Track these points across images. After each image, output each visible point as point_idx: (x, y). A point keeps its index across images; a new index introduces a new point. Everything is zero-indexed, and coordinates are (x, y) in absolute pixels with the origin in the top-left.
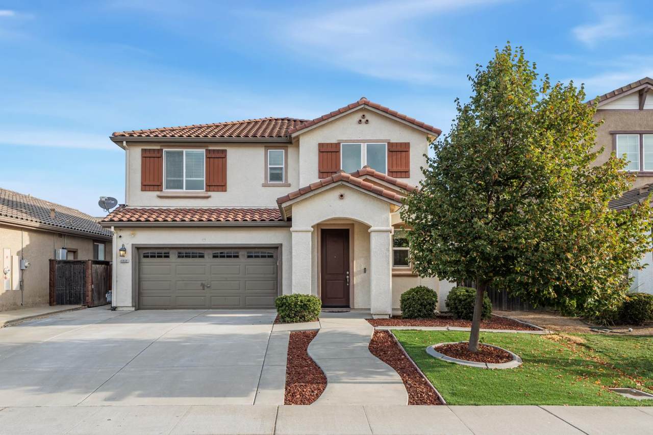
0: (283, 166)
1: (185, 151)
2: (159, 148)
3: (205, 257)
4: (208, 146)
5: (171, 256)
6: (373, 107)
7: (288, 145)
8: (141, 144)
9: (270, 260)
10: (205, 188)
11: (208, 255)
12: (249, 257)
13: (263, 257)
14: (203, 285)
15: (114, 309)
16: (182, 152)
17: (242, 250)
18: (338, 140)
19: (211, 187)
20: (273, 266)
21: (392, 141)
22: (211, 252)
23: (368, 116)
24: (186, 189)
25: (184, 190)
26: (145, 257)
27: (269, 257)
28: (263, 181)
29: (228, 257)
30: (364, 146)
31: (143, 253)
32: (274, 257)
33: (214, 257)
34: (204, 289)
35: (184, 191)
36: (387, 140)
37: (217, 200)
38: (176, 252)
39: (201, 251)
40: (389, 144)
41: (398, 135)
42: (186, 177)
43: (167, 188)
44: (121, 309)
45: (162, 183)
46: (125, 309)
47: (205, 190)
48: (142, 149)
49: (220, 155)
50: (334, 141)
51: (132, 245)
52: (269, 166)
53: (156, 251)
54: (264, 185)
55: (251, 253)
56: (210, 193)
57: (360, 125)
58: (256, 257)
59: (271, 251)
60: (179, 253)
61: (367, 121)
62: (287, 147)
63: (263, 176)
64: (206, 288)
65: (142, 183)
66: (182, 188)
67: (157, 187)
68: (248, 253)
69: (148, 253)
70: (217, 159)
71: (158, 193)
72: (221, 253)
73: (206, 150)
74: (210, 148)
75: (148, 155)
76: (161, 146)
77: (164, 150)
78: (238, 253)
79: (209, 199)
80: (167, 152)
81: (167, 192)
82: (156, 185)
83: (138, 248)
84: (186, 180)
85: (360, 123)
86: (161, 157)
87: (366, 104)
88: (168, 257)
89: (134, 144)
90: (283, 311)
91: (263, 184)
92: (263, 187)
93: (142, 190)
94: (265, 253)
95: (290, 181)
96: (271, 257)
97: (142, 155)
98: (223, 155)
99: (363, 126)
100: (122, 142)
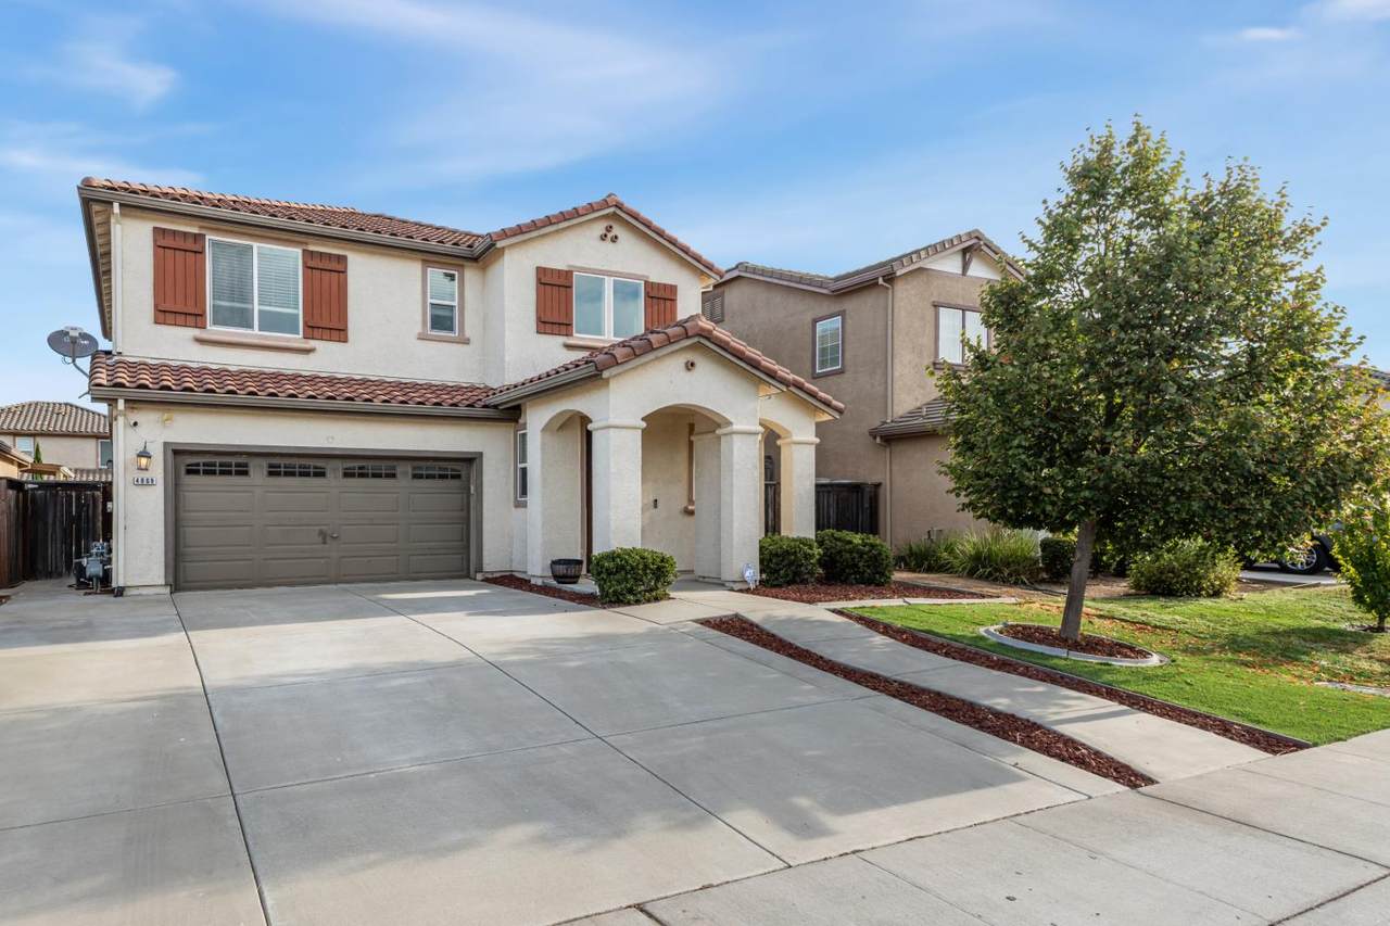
0: (455, 303)
1: (256, 245)
2: (195, 230)
3: (328, 475)
4: (306, 244)
5: (251, 472)
6: (628, 214)
7: (465, 263)
8: (154, 215)
9: (455, 483)
10: (301, 333)
11: (334, 470)
12: (415, 476)
13: (442, 477)
14: (322, 533)
15: (120, 592)
16: (251, 247)
17: (401, 463)
18: (569, 266)
19: (314, 329)
20: (460, 496)
21: (654, 279)
22: (340, 465)
23: (617, 230)
24: (260, 330)
25: (256, 330)
26: (189, 472)
27: (453, 477)
28: (418, 329)
29: (375, 476)
30: (609, 284)
31: (189, 463)
32: (463, 477)
33: (346, 475)
34: (325, 543)
35: (254, 334)
36: (643, 276)
37: (328, 359)
38: (264, 463)
39: (320, 463)
40: (646, 282)
41: (662, 271)
42: (259, 304)
43: (215, 323)
44: (135, 592)
45: (205, 312)
46: (144, 591)
47: (301, 336)
48: (155, 228)
49: (334, 265)
50: (561, 266)
51: (166, 444)
52: (430, 301)
53: (218, 460)
54: (422, 338)
55: (420, 468)
56: (312, 344)
57: (603, 243)
58: (428, 477)
59: (456, 466)
60: (271, 466)
61: (616, 237)
62: (462, 266)
63: (419, 317)
64: (328, 538)
65: (156, 306)
66: (250, 326)
67: (195, 318)
68: (414, 468)
69: (198, 465)
70: (328, 273)
71: (197, 332)
72: (360, 468)
73: (304, 251)
74: (311, 248)
75: (168, 242)
76: (201, 227)
77: (207, 237)
78: (394, 468)
79: (311, 355)
80: (215, 244)
81: (214, 331)
82: (190, 314)
83: (177, 452)
84: (260, 312)
85: (603, 240)
86: (202, 252)
87: (619, 206)
88: (245, 473)
89: (139, 213)
90: (619, 582)
91: (419, 334)
92: (419, 341)
93: (156, 323)
94: (447, 469)
95: (468, 333)
96: (458, 477)
97: (155, 241)
98: (339, 267)
99: (608, 245)
100: (111, 203)
